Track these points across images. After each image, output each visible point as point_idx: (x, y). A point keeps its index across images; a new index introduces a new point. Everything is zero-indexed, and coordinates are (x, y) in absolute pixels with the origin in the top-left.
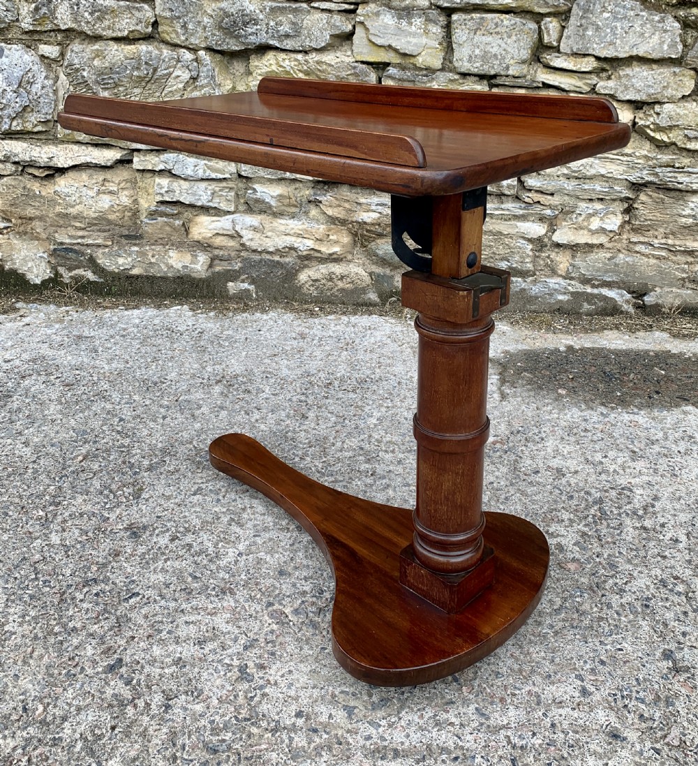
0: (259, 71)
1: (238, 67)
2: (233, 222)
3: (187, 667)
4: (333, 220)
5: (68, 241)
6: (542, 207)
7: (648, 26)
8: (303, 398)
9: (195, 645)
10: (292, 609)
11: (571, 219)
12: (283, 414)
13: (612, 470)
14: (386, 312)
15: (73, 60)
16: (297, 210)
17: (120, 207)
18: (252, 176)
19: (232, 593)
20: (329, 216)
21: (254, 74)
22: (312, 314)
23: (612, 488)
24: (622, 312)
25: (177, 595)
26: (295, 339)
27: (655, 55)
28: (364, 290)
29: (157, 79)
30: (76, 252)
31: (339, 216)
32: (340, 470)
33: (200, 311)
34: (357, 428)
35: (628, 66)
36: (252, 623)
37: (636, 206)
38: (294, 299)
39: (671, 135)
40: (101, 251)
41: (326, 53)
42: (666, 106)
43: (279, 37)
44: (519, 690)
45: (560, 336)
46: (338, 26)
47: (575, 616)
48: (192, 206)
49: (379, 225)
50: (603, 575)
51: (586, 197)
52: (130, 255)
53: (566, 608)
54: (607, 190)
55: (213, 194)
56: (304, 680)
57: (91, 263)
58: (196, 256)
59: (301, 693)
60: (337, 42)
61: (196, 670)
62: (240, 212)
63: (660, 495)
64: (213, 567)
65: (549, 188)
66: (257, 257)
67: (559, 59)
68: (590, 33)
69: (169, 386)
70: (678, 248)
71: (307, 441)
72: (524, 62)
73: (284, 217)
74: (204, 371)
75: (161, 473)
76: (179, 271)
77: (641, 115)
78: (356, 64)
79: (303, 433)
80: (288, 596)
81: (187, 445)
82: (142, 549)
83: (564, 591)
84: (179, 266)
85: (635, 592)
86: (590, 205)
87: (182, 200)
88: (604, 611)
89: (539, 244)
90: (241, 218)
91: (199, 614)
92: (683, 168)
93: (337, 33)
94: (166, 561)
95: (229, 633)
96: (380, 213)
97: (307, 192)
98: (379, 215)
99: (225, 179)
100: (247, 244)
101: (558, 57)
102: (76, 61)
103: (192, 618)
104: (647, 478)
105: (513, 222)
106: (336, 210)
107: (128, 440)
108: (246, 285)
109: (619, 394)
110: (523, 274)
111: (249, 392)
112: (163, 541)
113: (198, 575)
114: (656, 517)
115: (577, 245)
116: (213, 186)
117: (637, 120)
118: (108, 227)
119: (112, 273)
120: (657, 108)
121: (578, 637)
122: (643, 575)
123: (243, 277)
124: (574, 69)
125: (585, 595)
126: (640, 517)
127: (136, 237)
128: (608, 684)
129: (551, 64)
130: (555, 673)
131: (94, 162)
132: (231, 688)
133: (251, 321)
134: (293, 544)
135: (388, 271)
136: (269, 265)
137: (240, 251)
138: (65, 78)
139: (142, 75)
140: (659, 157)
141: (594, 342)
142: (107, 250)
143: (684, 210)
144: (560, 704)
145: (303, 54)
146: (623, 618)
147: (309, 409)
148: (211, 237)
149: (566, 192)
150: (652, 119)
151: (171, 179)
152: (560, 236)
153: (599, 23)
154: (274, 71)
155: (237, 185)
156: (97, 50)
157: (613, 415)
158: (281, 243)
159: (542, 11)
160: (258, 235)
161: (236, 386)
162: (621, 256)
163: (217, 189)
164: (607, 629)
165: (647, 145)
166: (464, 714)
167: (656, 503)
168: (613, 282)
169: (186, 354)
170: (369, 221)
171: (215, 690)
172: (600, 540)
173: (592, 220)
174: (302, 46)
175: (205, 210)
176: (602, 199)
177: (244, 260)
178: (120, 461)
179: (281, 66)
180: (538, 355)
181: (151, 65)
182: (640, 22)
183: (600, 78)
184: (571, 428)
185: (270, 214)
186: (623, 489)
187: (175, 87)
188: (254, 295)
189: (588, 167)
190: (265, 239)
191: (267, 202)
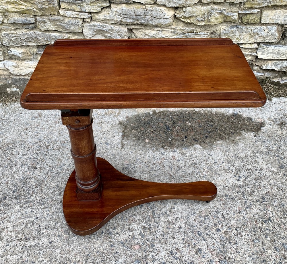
2: (4, 64)
8: (36, 156)
12: (26, 167)
16: (32, 57)
18: (9, 45)
26: (36, 117)
39: (191, 20)
42: (187, 8)
50: (148, 251)
62: (7, 59)
66: (18, 78)
71: (35, 184)
73: (27, 60)
77: (178, 12)
90: (7, 62)
92: (197, 33)
97: (35, 50)
100: (12, 73)
108: (15, 89)
109: (170, 140)
111: (13, 154)
117: (176, 14)
120: (184, 9)
122: (164, 250)
123: (13, 86)
126: (168, 215)
133: (18, 108)
136: (23, 81)
137: (9, 75)
140: (187, 29)
147: (38, 163)
150: (182, 14)
155: (3, 49)
157: (166, 154)
158: (27, 71)
160: (16, 69)
161: (8, 151)
165: (182, 24)
172: (150, 230)
177: (12, 79)
180: (141, 118)
184: (148, 163)
185: (20, 60)
188: (19, 93)
189: (157, 35)
190: (20, 70)
191: (18, 56)
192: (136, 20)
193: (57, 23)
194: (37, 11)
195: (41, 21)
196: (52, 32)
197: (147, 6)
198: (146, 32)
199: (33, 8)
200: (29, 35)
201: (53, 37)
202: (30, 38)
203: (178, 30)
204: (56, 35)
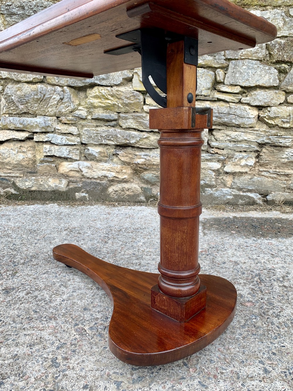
0: (91, 95)
1: (82, 95)
2: (78, 164)
3: (20, 360)
4: (124, 163)
5: (3, 175)
6: (219, 155)
7: (263, 72)
8: (107, 235)
9: (27, 347)
10: (89, 327)
11: (232, 160)
12: (96, 241)
13: (263, 262)
14: (149, 205)
15: (8, 92)
16: (108, 159)
17: (27, 159)
18: (88, 143)
19: (55, 319)
20: (122, 161)
21: (89, 97)
22: (114, 206)
23: (264, 269)
24: (257, 204)
25: (23, 320)
26: (105, 214)
27: (267, 85)
28: (138, 195)
29: (45, 100)
30: (6, 180)
31: (127, 161)
32: (122, 263)
33: (62, 206)
34: (132, 246)
35: (255, 90)
36: (64, 334)
37: (261, 154)
38: (106, 200)
39: (275, 121)
40: (18, 179)
41: (121, 87)
42: (272, 108)
43: (100, 79)
44: (225, 370)
45: (229, 213)
46: (126, 74)
47: (254, 329)
48: (60, 157)
49: (145, 165)
50: (266, 308)
51: (239, 150)
52: (31, 181)
53: (248, 325)
54: (248, 147)
55: (69, 151)
56: (91, 366)
57: (13, 185)
58: (61, 181)
59: (88, 374)
60: (125, 82)
61: (25, 361)
62: (82, 160)
63: (290, 272)
64: (47, 307)
65: (222, 146)
66: (89, 181)
67: (224, 87)
68: (237, 75)
69: (41, 232)
70: (281, 173)
71: (106, 252)
72: (209, 89)
73: (102, 162)
74: (60, 226)
75: (29, 265)
76: (53, 188)
77: (262, 113)
78: (134, 91)
79: (105, 248)
80: (88, 320)
81: (45, 254)
82: (9, 299)
83: (245, 316)
84: (53, 185)
85: (286, 317)
86: (241, 154)
87: (55, 154)
88: (270, 326)
89: (218, 172)
90: (82, 163)
91: (34, 330)
92: (282, 136)
93: (125, 77)
94: (21, 304)
95: (49, 340)
96: (145, 159)
97: (112, 150)
98: (145, 160)
99: (75, 145)
100: (85, 174)
101: (224, 86)
102: (9, 92)
103: (29, 332)
104: (282, 265)
105: (206, 163)
106: (125, 158)
107: (15, 252)
108: (84, 194)
109: (261, 233)
110: (211, 186)
111: (80, 233)
112: (22, 294)
113: (38, 310)
114: (290, 281)
115: (235, 173)
116: (70, 148)
117: (260, 115)
118: (22, 169)
119: (23, 190)
120: (269, 109)
121: (257, 340)
122: (288, 308)
123: (83, 190)
124: (231, 91)
125: (258, 318)
126: (281, 282)
127: (34, 173)
128: (280, 366)
129: (221, 89)
130: (246, 360)
131: (16, 138)
132: (44, 372)
133: (86, 209)
134: (94, 296)
135: (149, 186)
136: (95, 184)
137: (81, 178)
138: (4, 100)
139: (39, 98)
140: (270, 131)
141: (245, 215)
142: (21, 179)
143: (283, 155)
144: (252, 378)
145: (110, 87)
146: (282, 330)
147: (109, 239)
148: (68, 172)
149: (229, 148)
150: (267, 114)
151: (51, 145)
152: (227, 169)
153: (241, 71)
154: (97, 95)
155: (80, 148)
156: (19, 87)
157: (259, 241)
158: (100, 174)
159: (216, 66)
160: (90, 171)
161: (74, 231)
162: (255, 177)
163: (71, 149)
164: (273, 335)
165: (265, 126)
166: (191, 385)
167: (288, 275)
168: (252, 189)
169: (53, 220)
170: (140, 163)
171: (34, 372)
172: (262, 292)
173: (241, 161)
174: (110, 84)
175: (66, 159)
176: (245, 151)
177: (83, 182)
178: (9, 261)
179: (100, 93)
180: (220, 219)
181: (42, 93)
182: (260, 70)
183: (242, 96)
184: (239, 246)
185: (96, 161)
186: (270, 269)
187: (53, 103)
188: (88, 199)
189: (239, 137)
190: (93, 172)
191: (94, 155)
192: (219, 118)
193: (139, 120)
194: (122, 107)
195: (124, 117)
196: (133, 131)
197: (231, 104)
198: (228, 133)
199: (119, 104)
200: (110, 132)
201: (133, 135)
202: (110, 135)
203: (261, 132)
204: (136, 134)
